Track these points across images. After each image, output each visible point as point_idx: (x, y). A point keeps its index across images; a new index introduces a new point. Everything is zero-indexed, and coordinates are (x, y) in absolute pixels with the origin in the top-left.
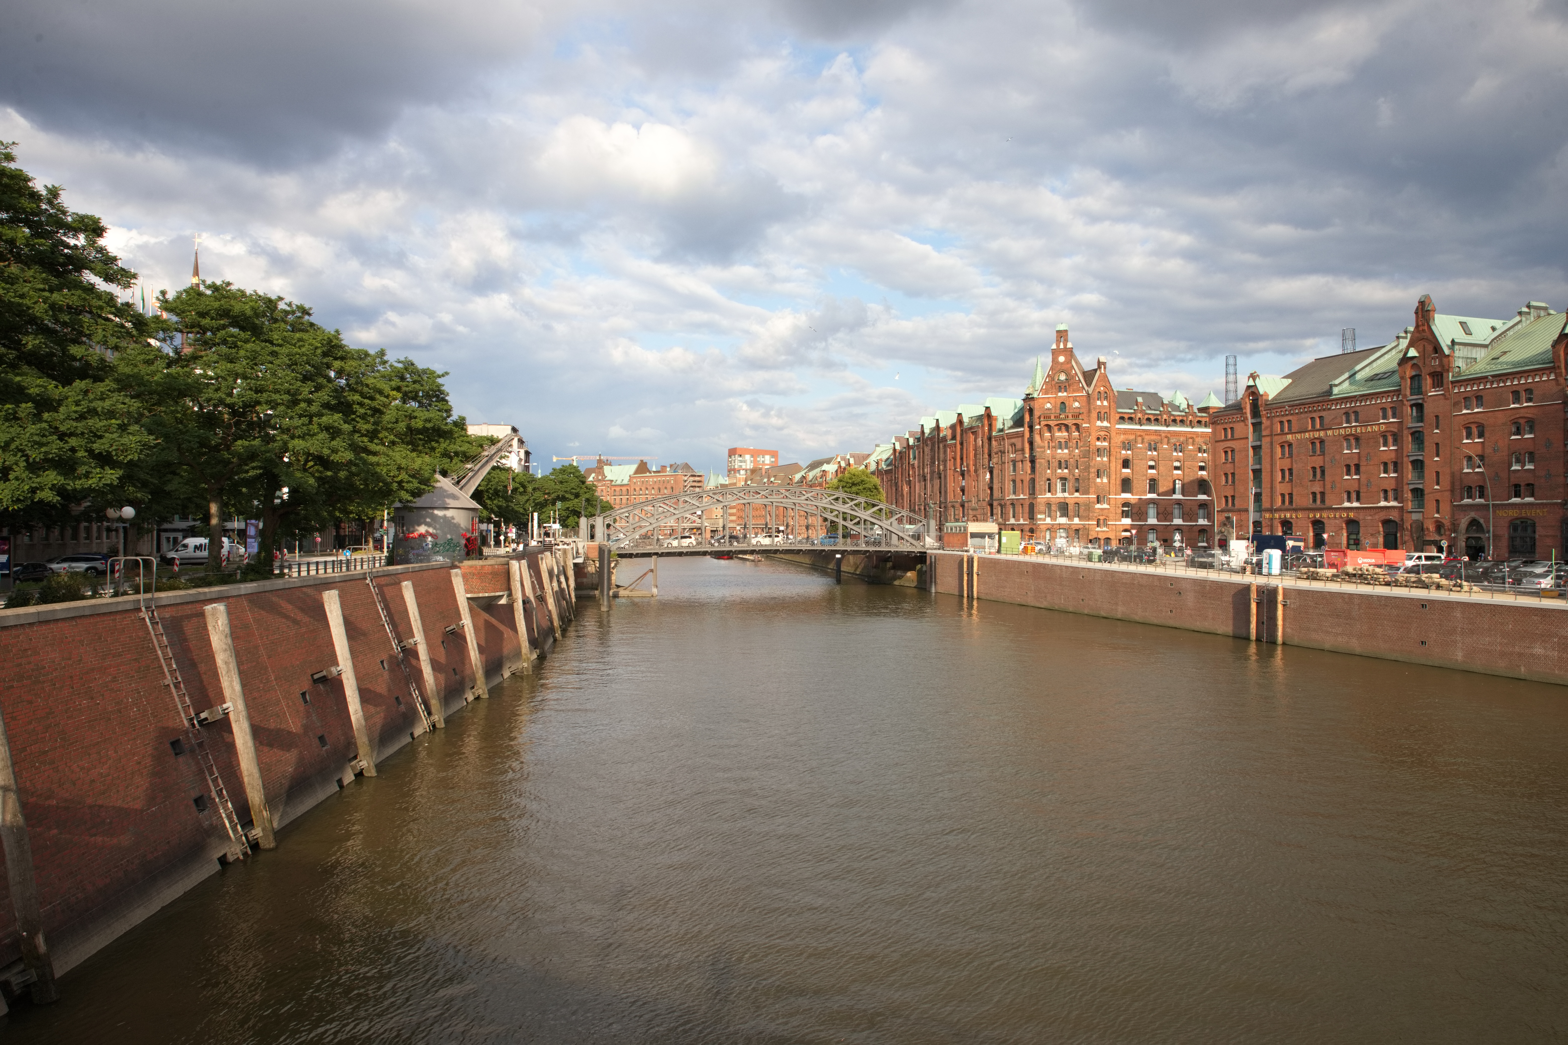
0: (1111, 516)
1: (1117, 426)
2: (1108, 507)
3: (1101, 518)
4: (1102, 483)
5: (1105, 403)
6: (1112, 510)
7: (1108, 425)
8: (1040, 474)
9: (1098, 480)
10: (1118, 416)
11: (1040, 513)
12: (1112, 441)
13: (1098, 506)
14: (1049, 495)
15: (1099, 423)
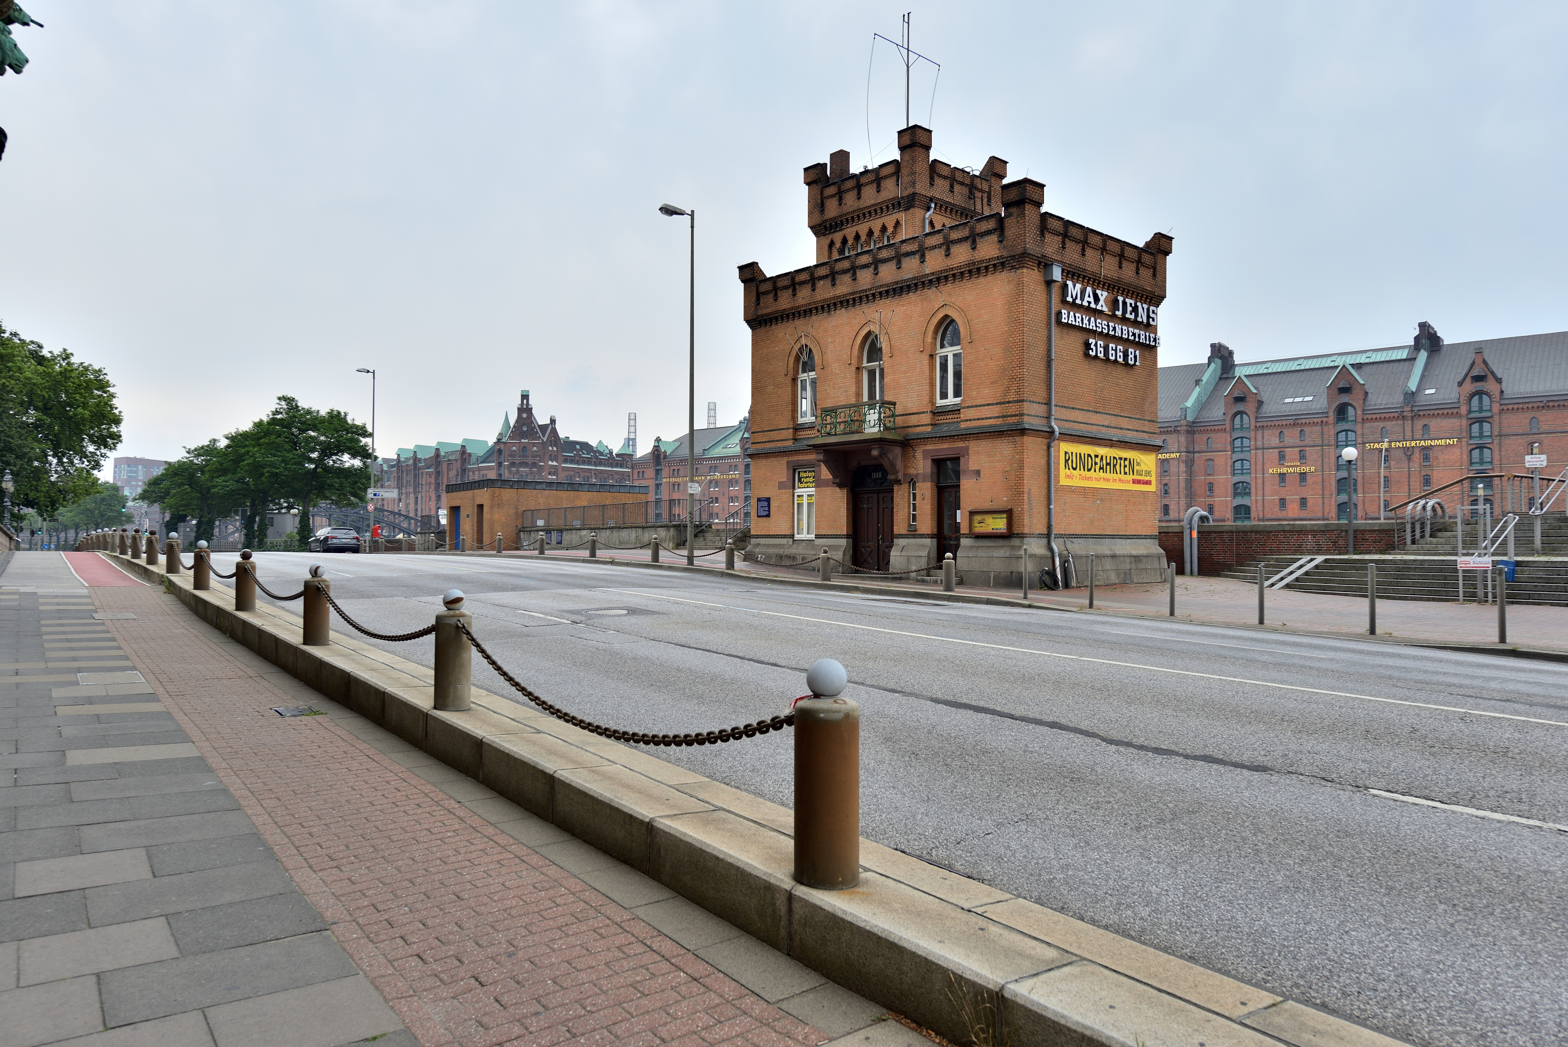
1: (563, 465)
5: (555, 448)
7: (557, 464)
10: (563, 458)
12: (559, 475)
15: (550, 463)
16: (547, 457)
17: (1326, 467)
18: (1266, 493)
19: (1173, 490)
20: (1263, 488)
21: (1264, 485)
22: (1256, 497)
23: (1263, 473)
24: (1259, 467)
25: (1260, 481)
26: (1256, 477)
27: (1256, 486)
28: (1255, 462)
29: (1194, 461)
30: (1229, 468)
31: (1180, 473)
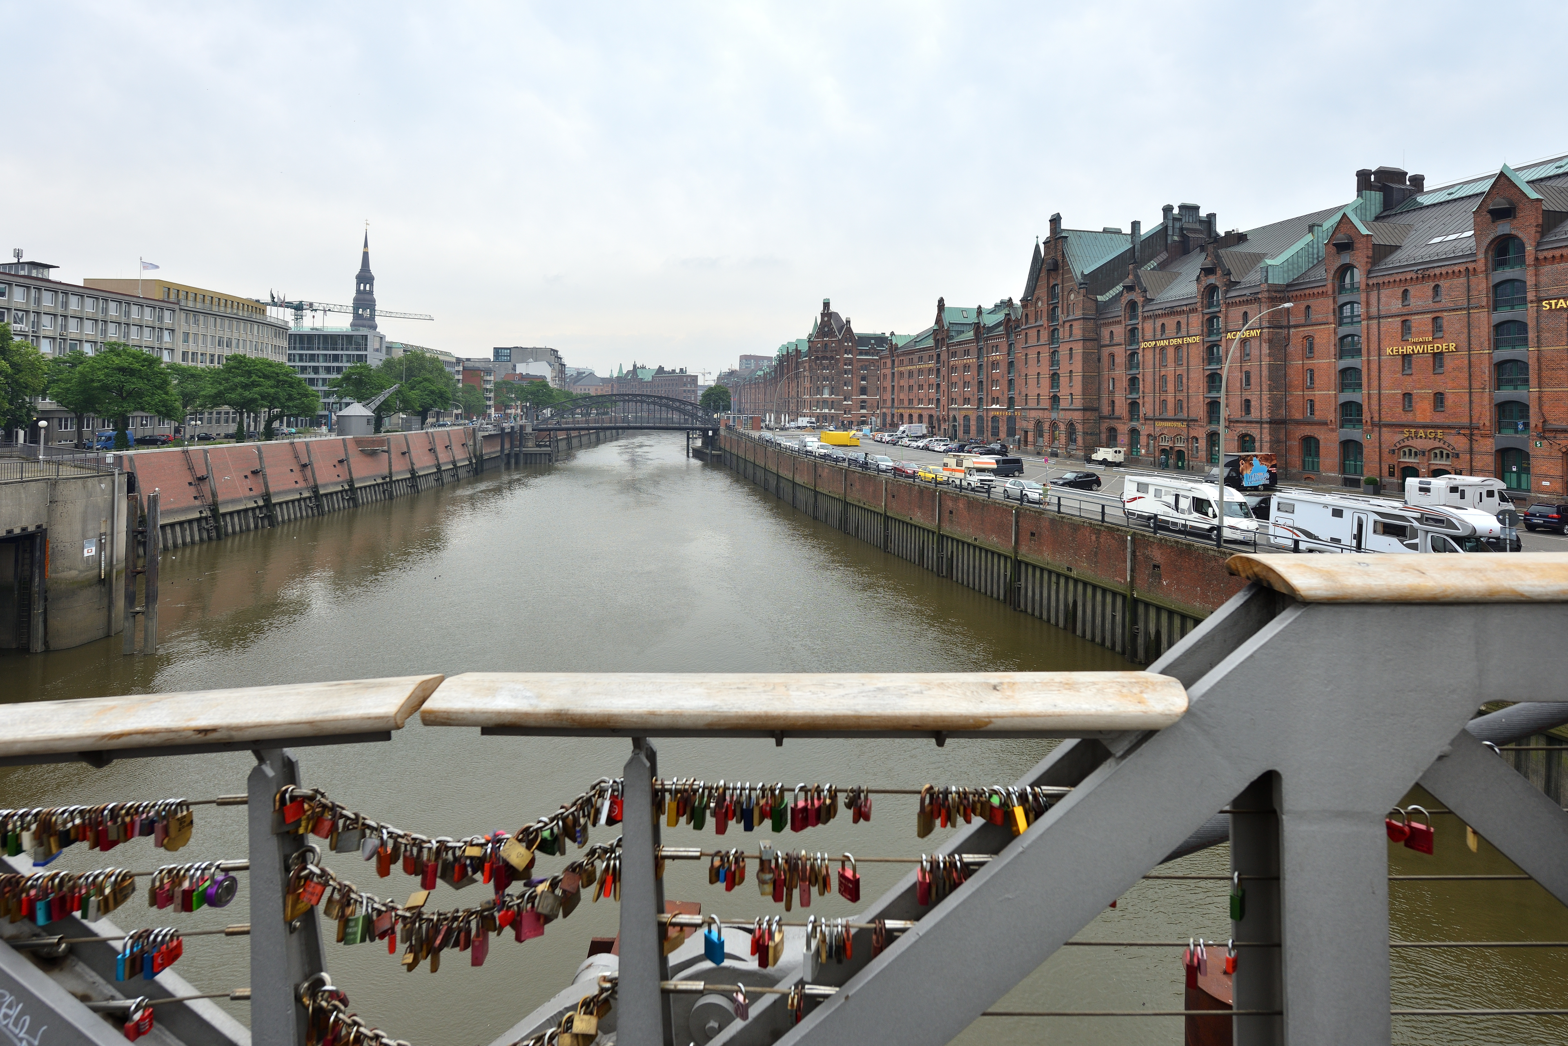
0: (853, 408)
1: (857, 357)
4: (847, 389)
5: (850, 343)
7: (852, 357)
9: (845, 388)
10: (858, 351)
12: (854, 365)
13: (845, 403)
15: (846, 356)
16: (843, 351)
17: (1474, 342)
18: (1384, 384)
19: (1254, 380)
20: (1379, 377)
21: (1380, 372)
22: (1369, 390)
23: (1379, 355)
24: (1374, 346)
25: (1374, 367)
26: (1369, 361)
27: (1369, 375)
28: (1368, 338)
29: (1289, 339)
30: (1332, 348)
31: (1263, 357)
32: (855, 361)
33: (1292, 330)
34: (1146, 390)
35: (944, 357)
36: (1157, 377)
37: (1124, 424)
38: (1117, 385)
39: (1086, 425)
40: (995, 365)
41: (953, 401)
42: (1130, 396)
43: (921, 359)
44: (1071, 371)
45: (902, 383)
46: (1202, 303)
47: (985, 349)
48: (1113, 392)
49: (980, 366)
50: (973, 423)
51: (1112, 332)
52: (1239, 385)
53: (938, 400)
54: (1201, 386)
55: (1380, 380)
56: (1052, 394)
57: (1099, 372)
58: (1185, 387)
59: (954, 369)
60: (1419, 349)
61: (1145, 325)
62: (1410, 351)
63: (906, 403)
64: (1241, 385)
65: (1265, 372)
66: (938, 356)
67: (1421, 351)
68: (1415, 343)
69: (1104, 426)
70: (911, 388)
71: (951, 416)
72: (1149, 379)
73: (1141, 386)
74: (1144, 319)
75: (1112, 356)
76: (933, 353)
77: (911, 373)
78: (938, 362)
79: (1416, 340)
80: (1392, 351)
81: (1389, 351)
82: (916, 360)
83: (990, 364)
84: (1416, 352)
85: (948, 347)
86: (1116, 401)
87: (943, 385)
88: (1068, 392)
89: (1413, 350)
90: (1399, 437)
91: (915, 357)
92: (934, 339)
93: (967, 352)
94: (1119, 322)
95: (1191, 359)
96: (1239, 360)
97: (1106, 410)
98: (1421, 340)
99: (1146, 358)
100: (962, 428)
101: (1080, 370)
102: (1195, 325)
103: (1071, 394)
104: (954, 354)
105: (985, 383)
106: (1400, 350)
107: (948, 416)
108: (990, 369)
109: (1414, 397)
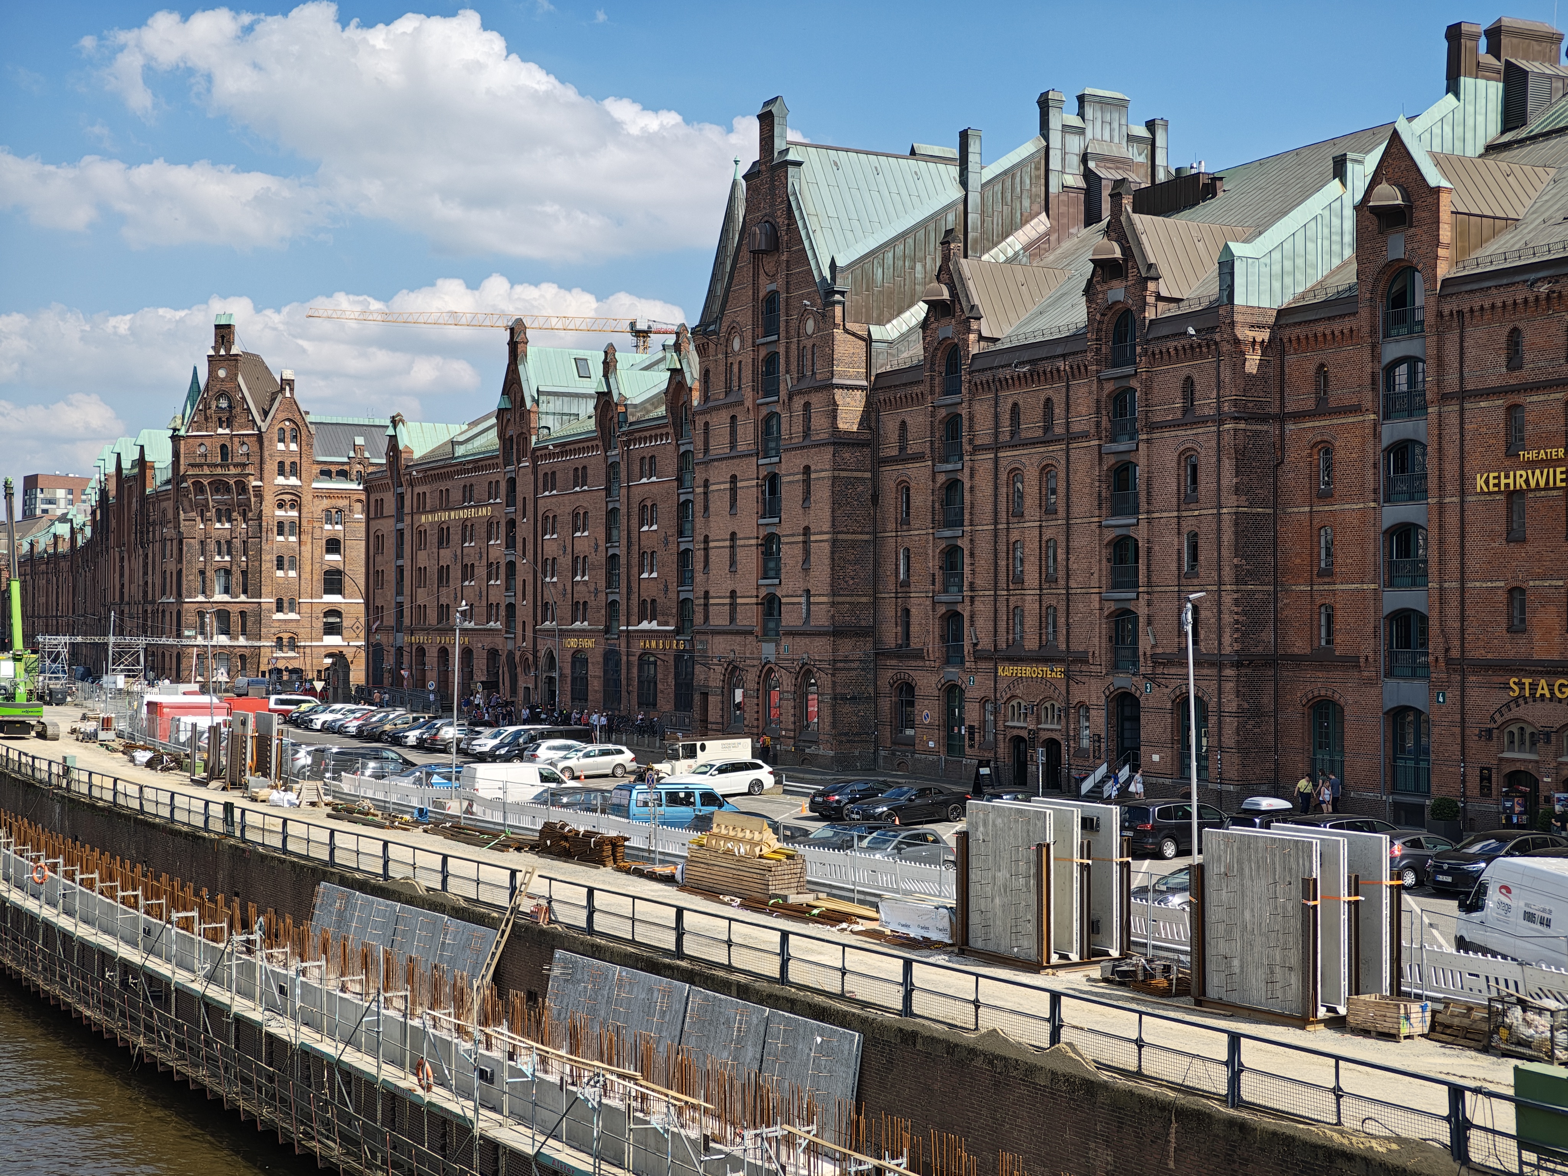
0: (303, 632)
1: (315, 485)
2: (297, 617)
3: (285, 636)
4: (286, 578)
5: (293, 447)
6: (306, 622)
7: (298, 483)
8: (189, 562)
9: (280, 573)
10: (316, 469)
11: (188, 627)
12: (304, 510)
13: (280, 616)
14: (201, 598)
15: (280, 480)
16: (272, 465)
19: (1206, 553)
20: (1462, 547)
21: (1462, 537)
22: (1441, 581)
23: (1463, 493)
24: (1451, 469)
25: (1452, 520)
26: (1441, 505)
27: (1441, 542)
28: (1440, 450)
29: (1282, 448)
30: (1369, 474)
31: (1224, 494)
32: (307, 498)
33: (1290, 427)
34: (979, 582)
35: (525, 487)
36: (1002, 547)
37: (931, 670)
38: (915, 565)
39: (841, 676)
40: (647, 512)
41: (544, 610)
42: (944, 598)
43: (468, 492)
44: (807, 531)
45: (423, 559)
46: (1098, 351)
47: (623, 466)
48: (906, 584)
49: (612, 514)
50: (595, 671)
51: (903, 423)
52: (1174, 566)
53: (511, 607)
54: (1095, 569)
55: (1462, 555)
56: (763, 592)
57: (875, 533)
58: (1061, 574)
59: (548, 522)
60: (1538, 478)
61: (977, 407)
62: (1520, 482)
63: (432, 617)
64: (1179, 568)
65: (1228, 536)
66: (512, 482)
67: (1542, 484)
68: (1532, 465)
69: (887, 677)
70: (443, 574)
71: (542, 653)
72: (984, 548)
73: (967, 569)
74: (975, 389)
75: (905, 489)
76: (499, 475)
77: (443, 535)
78: (511, 500)
79: (1532, 455)
80: (1487, 482)
81: (1480, 482)
82: (456, 495)
83: (635, 510)
84: (1533, 484)
85: (534, 460)
86: (913, 611)
87: (523, 565)
88: (800, 586)
89: (1527, 481)
90: (1499, 698)
91: (455, 486)
92: (501, 435)
93: (580, 476)
94: (918, 399)
95: (1074, 499)
96: (1174, 500)
97: (890, 634)
98: (1542, 454)
99: (979, 494)
100: (568, 687)
101: (826, 527)
102: (1083, 410)
103: (808, 591)
104: (550, 481)
105: (623, 561)
106: (1503, 481)
107: (535, 651)
108: (635, 521)
109: (1530, 597)
